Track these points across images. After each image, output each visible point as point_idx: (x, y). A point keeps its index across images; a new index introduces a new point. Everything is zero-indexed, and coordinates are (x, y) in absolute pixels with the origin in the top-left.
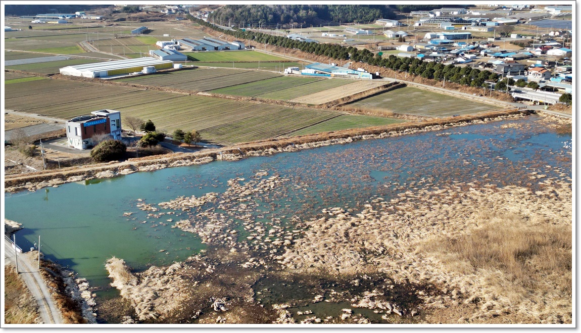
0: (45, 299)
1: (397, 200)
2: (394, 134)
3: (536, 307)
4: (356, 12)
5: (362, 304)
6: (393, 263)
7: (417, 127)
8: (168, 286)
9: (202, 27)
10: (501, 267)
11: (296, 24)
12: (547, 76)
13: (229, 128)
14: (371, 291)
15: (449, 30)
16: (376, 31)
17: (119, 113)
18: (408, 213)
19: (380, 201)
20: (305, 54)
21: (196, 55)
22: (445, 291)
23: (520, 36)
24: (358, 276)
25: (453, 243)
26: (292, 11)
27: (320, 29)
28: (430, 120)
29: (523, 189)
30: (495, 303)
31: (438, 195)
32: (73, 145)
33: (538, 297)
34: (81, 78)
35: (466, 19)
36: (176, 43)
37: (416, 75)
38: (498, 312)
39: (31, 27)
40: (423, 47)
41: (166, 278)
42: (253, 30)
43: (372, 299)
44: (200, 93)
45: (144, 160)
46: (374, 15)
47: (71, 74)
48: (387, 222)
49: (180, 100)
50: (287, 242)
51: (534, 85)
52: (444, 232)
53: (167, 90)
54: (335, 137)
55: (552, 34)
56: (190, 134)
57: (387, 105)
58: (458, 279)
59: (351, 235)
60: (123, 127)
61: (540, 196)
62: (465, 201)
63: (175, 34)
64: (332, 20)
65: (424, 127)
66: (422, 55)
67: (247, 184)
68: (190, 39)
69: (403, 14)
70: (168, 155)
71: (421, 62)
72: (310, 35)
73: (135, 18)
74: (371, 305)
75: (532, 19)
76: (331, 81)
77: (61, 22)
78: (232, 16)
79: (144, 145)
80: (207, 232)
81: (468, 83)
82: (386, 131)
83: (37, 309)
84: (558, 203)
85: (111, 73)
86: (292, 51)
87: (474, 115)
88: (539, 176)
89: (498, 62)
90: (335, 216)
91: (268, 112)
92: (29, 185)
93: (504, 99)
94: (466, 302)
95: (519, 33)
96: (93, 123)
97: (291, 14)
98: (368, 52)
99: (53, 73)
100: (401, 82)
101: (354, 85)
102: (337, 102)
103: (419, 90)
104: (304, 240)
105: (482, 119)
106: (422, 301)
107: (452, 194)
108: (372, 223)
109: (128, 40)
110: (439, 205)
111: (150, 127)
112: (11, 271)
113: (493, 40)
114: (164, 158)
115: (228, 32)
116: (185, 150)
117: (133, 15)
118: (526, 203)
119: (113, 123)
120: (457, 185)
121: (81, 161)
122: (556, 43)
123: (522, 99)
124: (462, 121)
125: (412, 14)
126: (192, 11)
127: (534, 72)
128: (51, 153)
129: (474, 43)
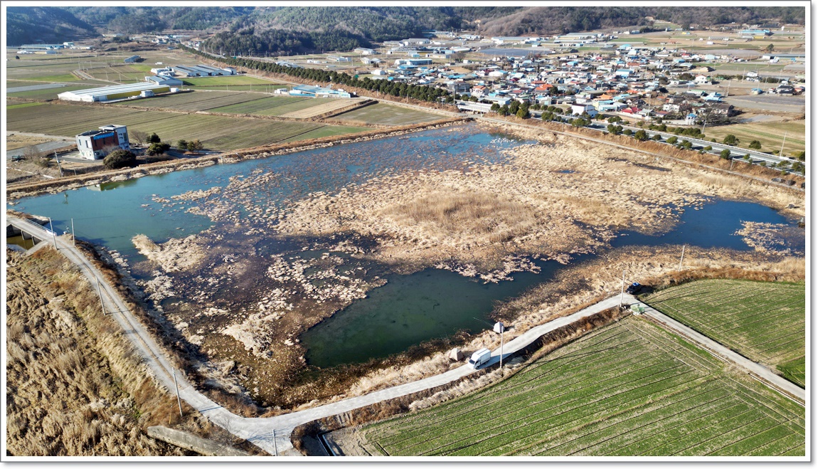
0: (84, 264)
1: (366, 184)
2: (366, 138)
3: (454, 240)
4: (336, 42)
5: (337, 249)
6: (361, 224)
7: (384, 133)
8: (186, 250)
9: (194, 55)
10: (435, 219)
11: (283, 52)
12: (486, 92)
13: (227, 139)
14: (344, 241)
15: (415, 57)
16: (355, 59)
17: (125, 127)
18: (373, 192)
19: (353, 186)
20: (293, 78)
21: (191, 80)
22: (395, 237)
23: (470, 61)
24: (335, 233)
25: (403, 209)
26: (278, 41)
27: (306, 56)
28: (395, 128)
29: (458, 172)
30: (428, 240)
31: (397, 179)
32: (85, 156)
33: (457, 235)
34: (81, 102)
35: (429, 48)
36: (171, 70)
37: (386, 94)
38: (430, 245)
39: (18, 58)
40: (393, 72)
41: (184, 245)
42: (244, 57)
43: (345, 246)
44: (198, 112)
45: (153, 165)
46: (353, 44)
47: (70, 99)
48: (357, 199)
49: (180, 118)
50: (281, 216)
51: (475, 100)
52: (398, 202)
53: (167, 110)
54: (319, 143)
55: (494, 60)
56: (192, 143)
57: (362, 118)
58: (405, 229)
59: (330, 209)
60: (131, 140)
61: (468, 175)
62: (415, 182)
63: (167, 62)
64: (315, 48)
65: (390, 133)
66: (392, 78)
67: (245, 180)
68: (184, 66)
69: (377, 44)
70: (174, 161)
71: (389, 83)
72: (297, 62)
73: (126, 48)
74: (343, 249)
75: (482, 47)
76: (316, 100)
77: (49, 53)
78: (223, 45)
79: (151, 154)
81: (425, 98)
82: (360, 137)
83: (79, 271)
84: (479, 179)
85: (110, 97)
86: (280, 75)
87: (429, 123)
88: (470, 163)
89: (452, 82)
90: (318, 197)
91: (261, 126)
92: (49, 190)
93: (452, 111)
94: (409, 242)
95: (470, 59)
96: (102, 136)
97: (278, 43)
98: (346, 75)
99: (51, 98)
100: (374, 99)
101: (335, 102)
102: (320, 116)
103: (388, 106)
104: (294, 214)
105: (434, 125)
106: (379, 244)
107: (406, 177)
108: (347, 200)
109: (122, 68)
110: (396, 185)
111: (155, 139)
112: (50, 249)
113: (449, 65)
114: (171, 163)
115: (220, 60)
116: (189, 157)
117: (123, 45)
118: (458, 180)
119: (121, 136)
120: (411, 172)
121: (95, 169)
122: (496, 67)
123: (466, 110)
124: (419, 128)
125: (385, 43)
126: (183, 41)
127: (476, 89)
128: (67, 163)
129: (434, 68)
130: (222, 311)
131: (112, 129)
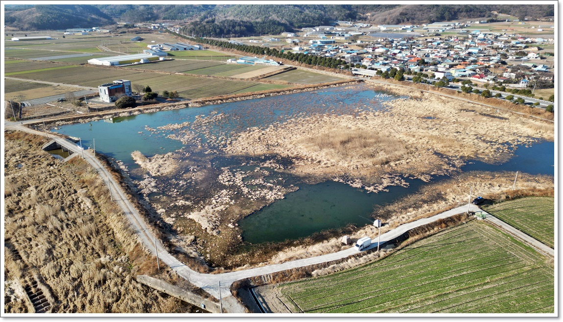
0: (100, 168)
1: (286, 123)
2: (288, 93)
3: (347, 162)
4: (270, 28)
5: (265, 165)
6: (282, 149)
7: (300, 89)
8: (166, 162)
9: (176, 37)
10: (333, 148)
11: (234, 35)
12: (373, 62)
13: (195, 91)
14: (270, 160)
15: (323, 38)
16: (282, 39)
17: (130, 82)
18: (291, 128)
19: (277, 124)
20: (239, 52)
21: (173, 53)
22: (305, 158)
23: (362, 42)
24: (264, 155)
25: (312, 140)
26: (231, 27)
27: (249, 38)
28: (308, 86)
29: (351, 116)
30: (328, 162)
31: (308, 120)
32: (104, 100)
33: (349, 159)
34: (102, 66)
35: (333, 32)
36: (160, 46)
37: (302, 63)
38: (329, 165)
39: (64, 37)
40: (308, 48)
41: (164, 159)
42: (208, 38)
43: (270, 163)
44: (177, 73)
45: (146, 107)
46: (281, 30)
47: (95, 64)
48: (280, 132)
49: (165, 77)
50: (228, 142)
51: (365, 67)
52: (308, 136)
53: (157, 72)
54: (255, 95)
55: (379, 40)
56: (172, 93)
57: (285, 79)
58: (312, 153)
59: (261, 139)
60: (133, 90)
61: (358, 119)
62: (320, 122)
63: (158, 41)
64: (255, 32)
65: (304, 89)
66: (307, 52)
68: (169, 43)
69: (298, 29)
70: (160, 104)
71: (305, 55)
72: (243, 41)
73: (132, 32)
74: (269, 166)
75: (370, 32)
76: (254, 66)
77: (83, 34)
78: (194, 30)
79: (146, 99)
80: (184, 140)
81: (330, 66)
82: (283, 91)
83: (97, 172)
84: (366, 121)
85: (121, 63)
86: (231, 50)
87: (331, 83)
88: (359, 110)
89: (349, 55)
90: (254, 131)
91: (217, 83)
92: (80, 120)
93: (348, 75)
94: (315, 162)
95: (362, 40)
96: (115, 87)
97: (231, 29)
98: (276, 50)
99: (84, 63)
100: (294, 67)
101: (268, 68)
102: (257, 77)
103: (304, 71)
104: (237, 141)
105: (335, 84)
106: (294, 163)
107: (314, 119)
108: (273, 133)
109: (129, 44)
110: (307, 124)
111: (148, 90)
112: (80, 158)
113: (347, 44)
114: (158, 106)
115: (192, 40)
116: (170, 102)
117: (130, 29)
118: (351, 122)
119: (126, 87)
120: (318, 116)
121: (110, 108)
122: (381, 45)
123: (358, 75)
124: (324, 86)
125: (303, 29)
126: (168, 27)
127: (366, 60)
128: (92, 104)
129: (336, 46)
130: (188, 203)
131: (121, 82)
